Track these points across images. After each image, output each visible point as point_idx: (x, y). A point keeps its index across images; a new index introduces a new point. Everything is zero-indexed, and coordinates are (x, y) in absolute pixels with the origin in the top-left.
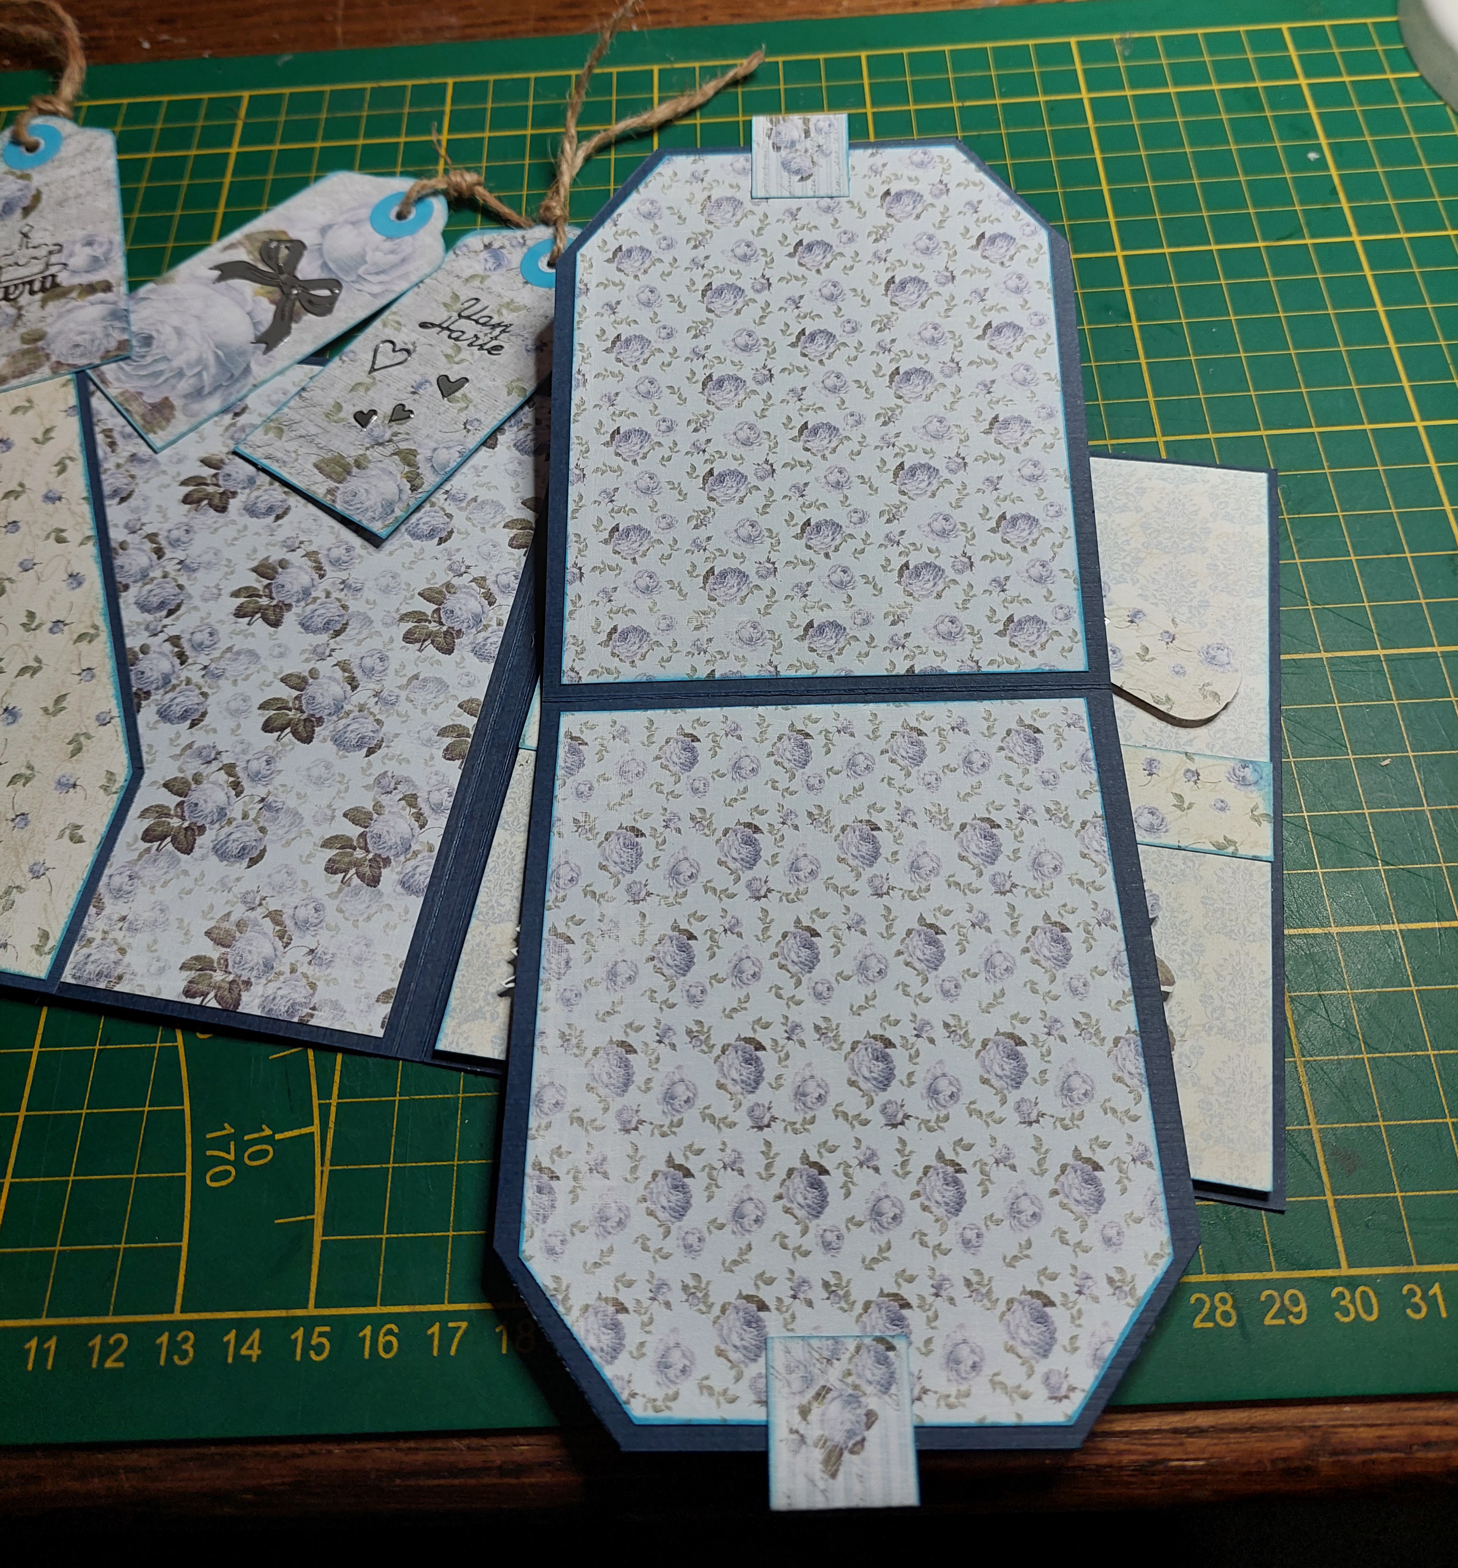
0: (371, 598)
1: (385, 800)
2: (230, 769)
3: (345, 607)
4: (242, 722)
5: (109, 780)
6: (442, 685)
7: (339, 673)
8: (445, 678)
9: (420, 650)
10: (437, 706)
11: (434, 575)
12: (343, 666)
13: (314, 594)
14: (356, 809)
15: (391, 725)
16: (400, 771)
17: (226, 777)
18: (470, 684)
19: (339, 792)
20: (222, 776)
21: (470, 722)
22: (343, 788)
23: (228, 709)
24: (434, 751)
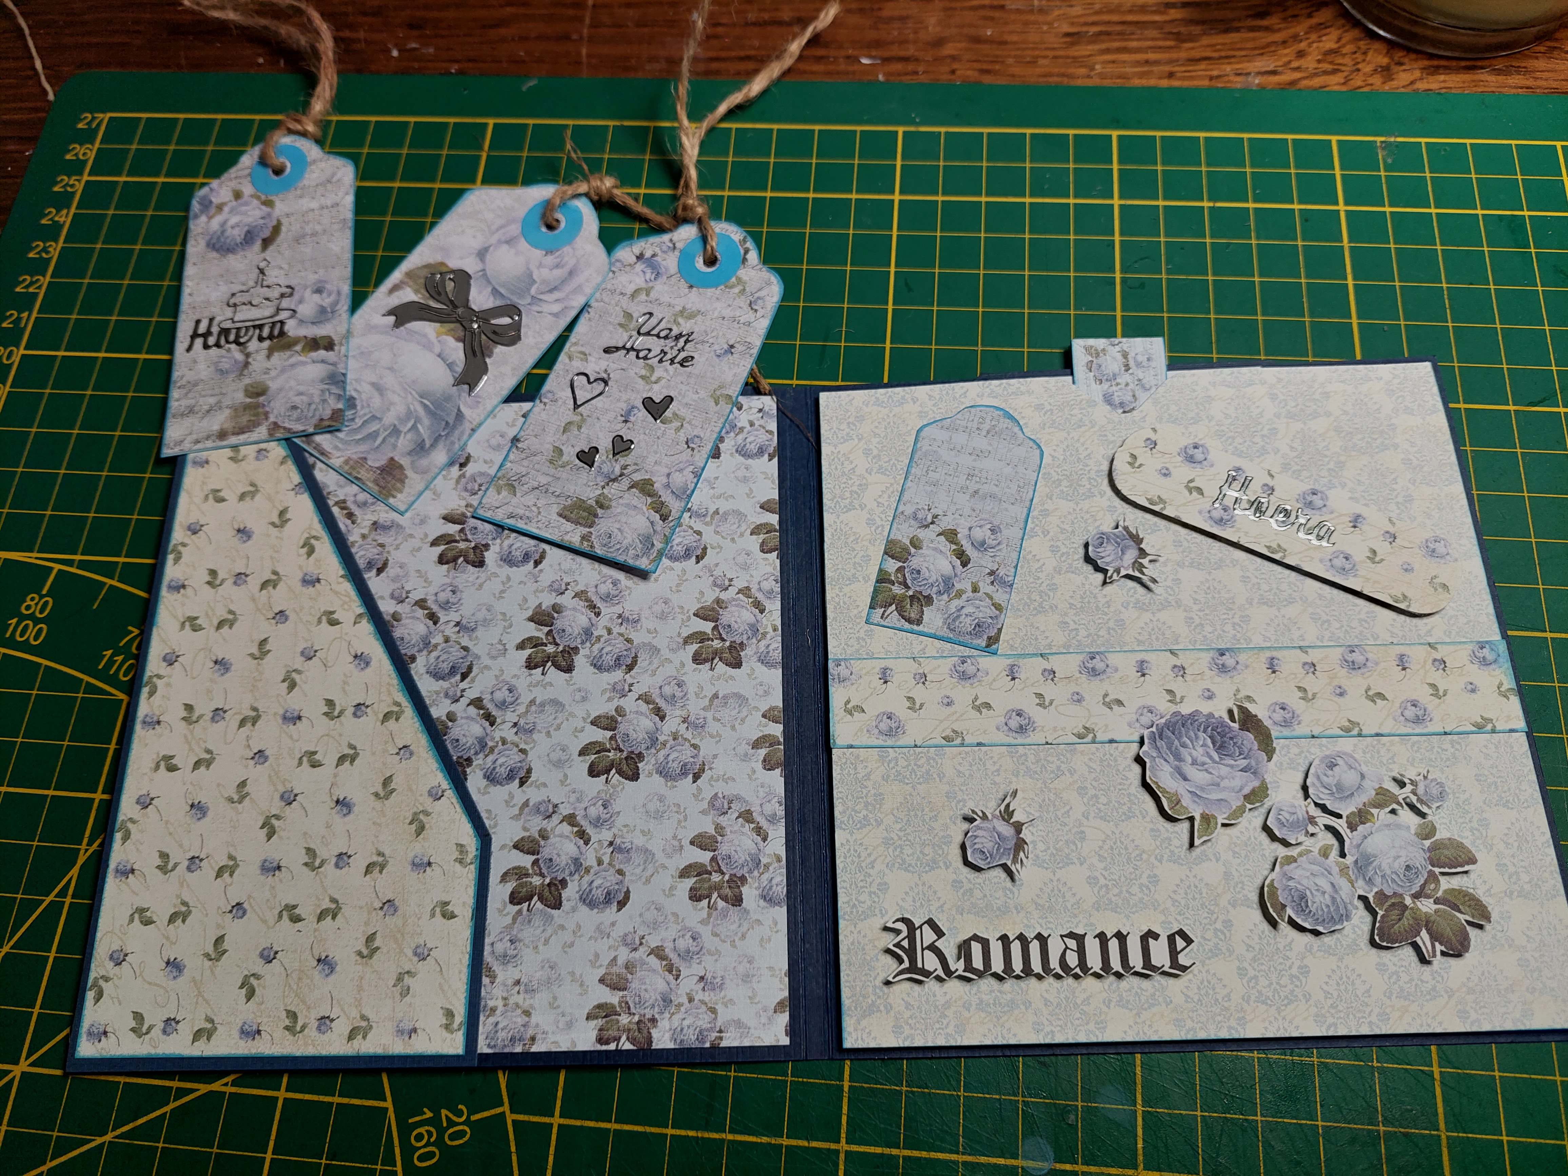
0: (651, 627)
1: (723, 821)
2: (571, 819)
3: (628, 640)
4: (568, 772)
5: (461, 852)
6: (741, 699)
7: (644, 707)
8: (742, 692)
9: (712, 669)
10: (743, 720)
11: (702, 593)
12: (646, 698)
13: (596, 633)
14: (700, 835)
15: (707, 748)
16: (729, 790)
17: (569, 828)
18: (767, 693)
19: (679, 822)
20: (566, 828)
21: (777, 730)
22: (681, 817)
23: (550, 761)
24: (753, 764)
